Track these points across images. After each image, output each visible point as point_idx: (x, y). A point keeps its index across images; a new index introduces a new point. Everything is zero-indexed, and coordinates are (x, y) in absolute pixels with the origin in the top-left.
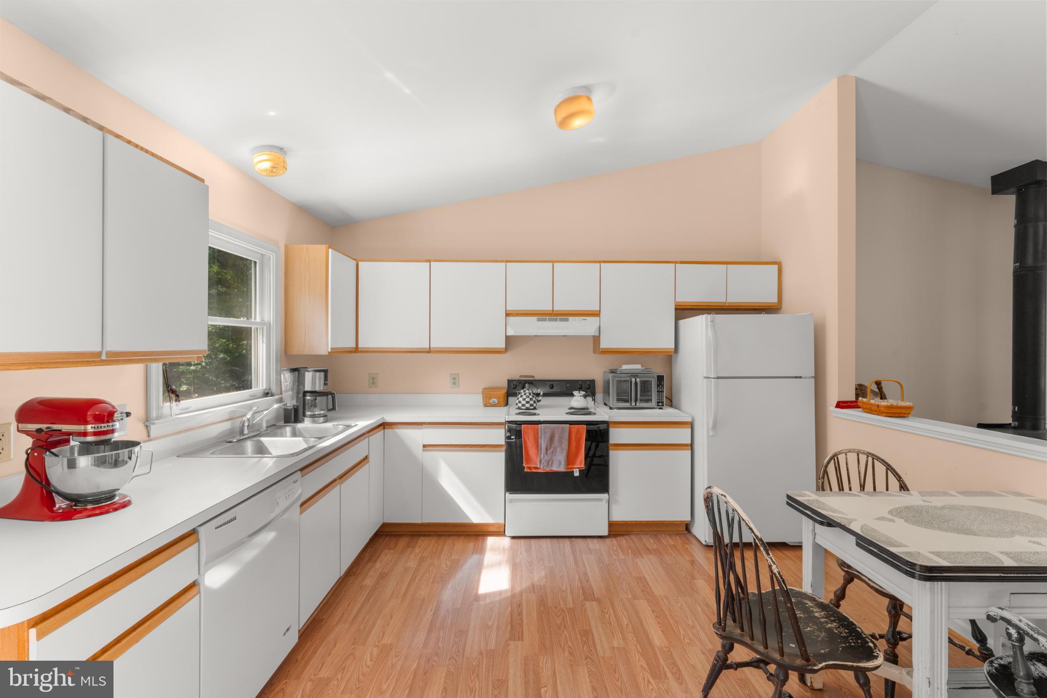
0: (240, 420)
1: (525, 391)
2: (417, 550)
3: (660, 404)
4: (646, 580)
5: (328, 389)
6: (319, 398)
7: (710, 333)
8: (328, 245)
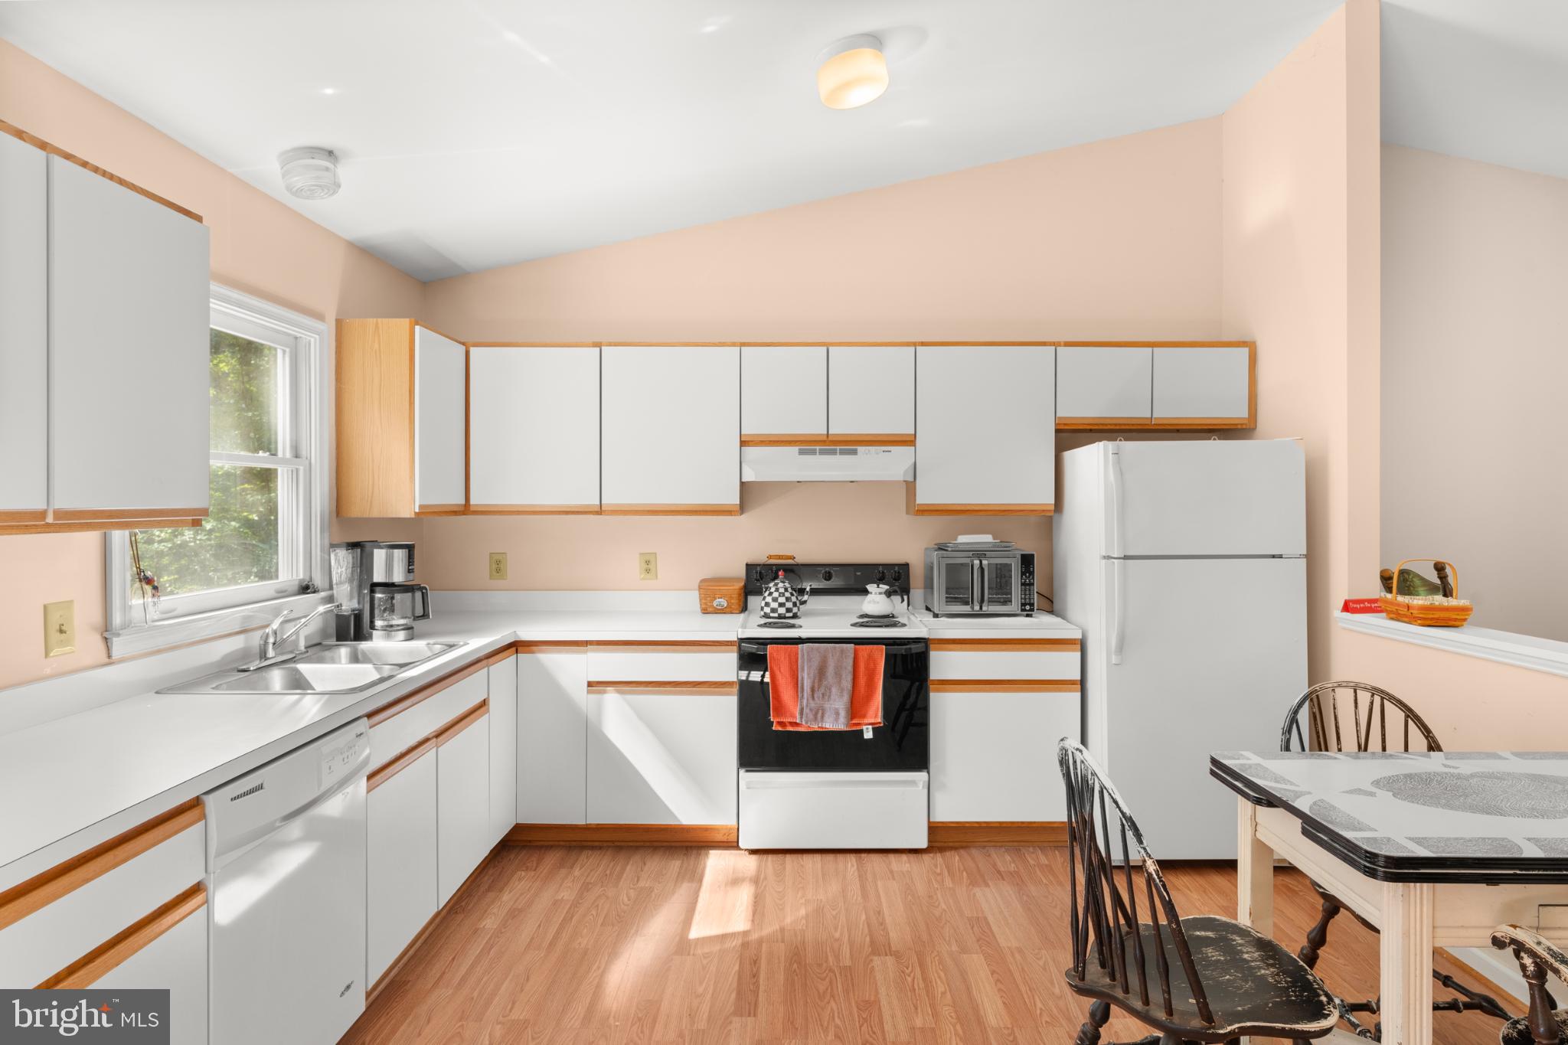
0: (259, 633)
1: (776, 585)
2: (577, 872)
3: (1028, 607)
4: (988, 924)
5: (416, 579)
6: (398, 597)
7: (1112, 477)
8: (413, 319)
